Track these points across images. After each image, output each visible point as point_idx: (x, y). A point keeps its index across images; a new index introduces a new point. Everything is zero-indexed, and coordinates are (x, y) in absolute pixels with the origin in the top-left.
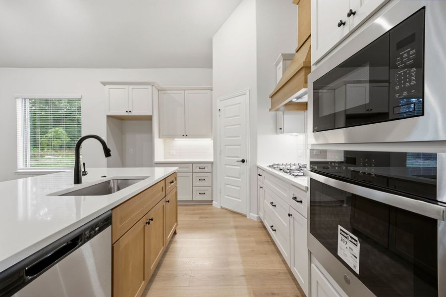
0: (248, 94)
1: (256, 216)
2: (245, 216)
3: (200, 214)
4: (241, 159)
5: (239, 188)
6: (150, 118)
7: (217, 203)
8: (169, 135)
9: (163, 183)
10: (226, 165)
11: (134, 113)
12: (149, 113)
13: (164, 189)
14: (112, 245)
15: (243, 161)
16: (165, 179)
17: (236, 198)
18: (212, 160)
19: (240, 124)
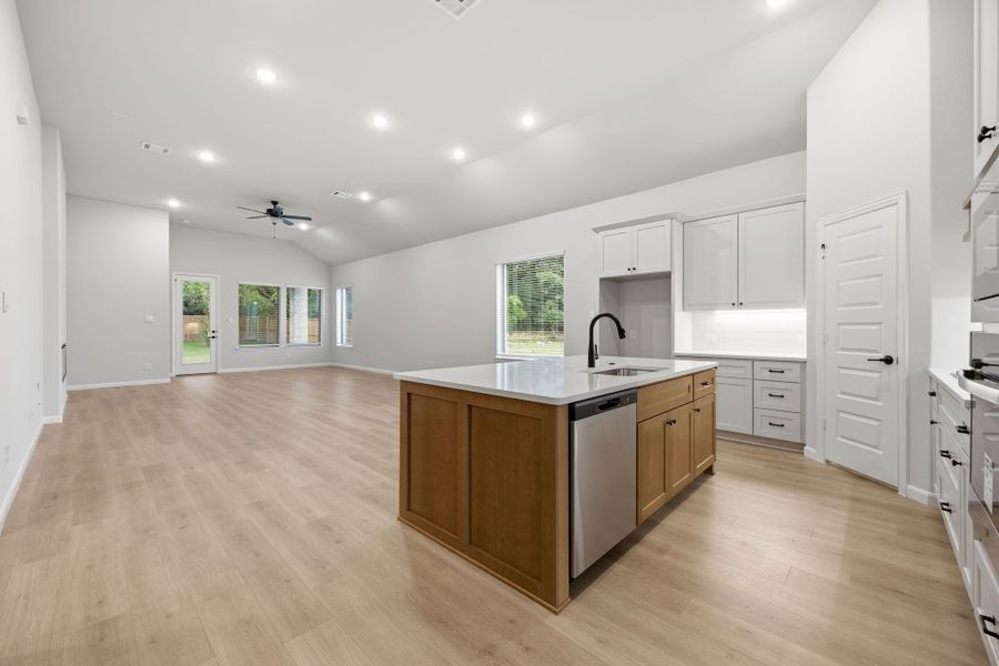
0: (902, 203)
1: (927, 493)
2: (894, 490)
3: (768, 461)
4: (882, 356)
5: (875, 423)
6: (667, 276)
7: (815, 451)
8: (703, 304)
9: (689, 381)
10: (840, 367)
11: (642, 270)
12: (664, 268)
13: (691, 389)
14: (637, 424)
15: (888, 360)
16: (693, 375)
17: (870, 446)
18: (803, 355)
19: (880, 275)
